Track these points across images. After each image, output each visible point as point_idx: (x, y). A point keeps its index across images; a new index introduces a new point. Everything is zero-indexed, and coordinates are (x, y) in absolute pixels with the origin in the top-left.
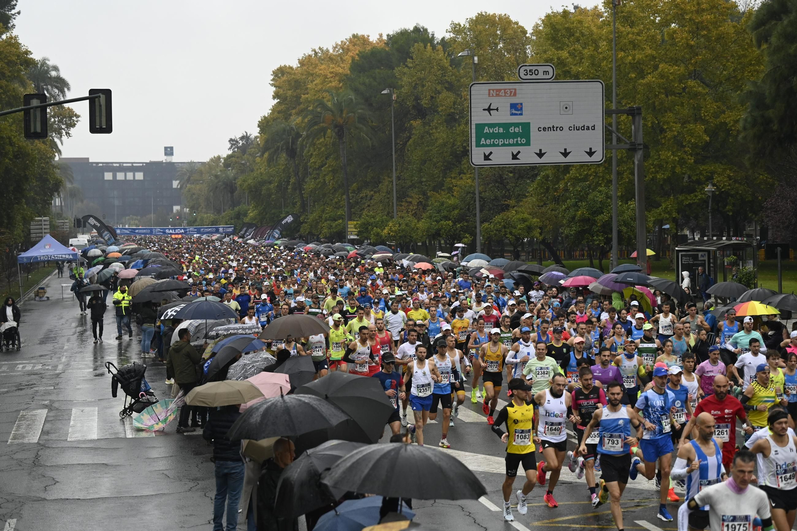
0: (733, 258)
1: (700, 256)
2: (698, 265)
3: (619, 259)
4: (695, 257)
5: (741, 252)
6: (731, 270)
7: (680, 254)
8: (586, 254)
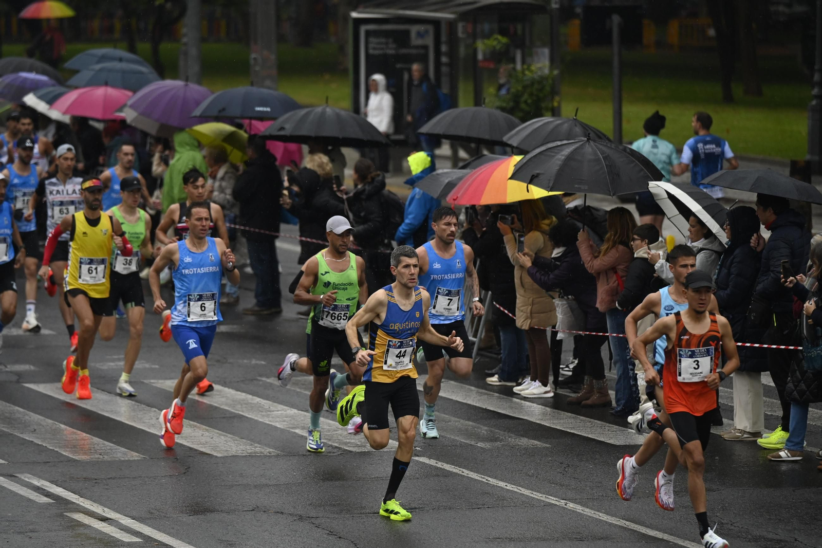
0: (498, 41)
1: (413, 35)
2: (410, 59)
3: (203, 40)
4: (402, 38)
5: (519, 27)
6: (494, 73)
7: (363, 29)
8: (118, 26)
